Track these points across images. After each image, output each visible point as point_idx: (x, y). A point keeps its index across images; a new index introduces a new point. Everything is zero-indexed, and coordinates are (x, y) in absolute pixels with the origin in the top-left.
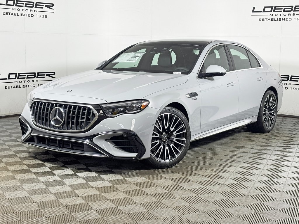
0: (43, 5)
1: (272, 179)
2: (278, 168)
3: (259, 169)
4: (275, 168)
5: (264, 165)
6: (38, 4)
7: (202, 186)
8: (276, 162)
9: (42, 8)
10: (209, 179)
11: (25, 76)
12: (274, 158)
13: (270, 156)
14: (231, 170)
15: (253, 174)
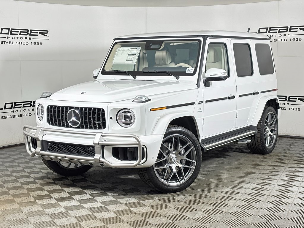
0: (38, 33)
1: (277, 206)
2: (283, 193)
3: (265, 195)
4: (281, 194)
5: (271, 191)
6: (32, 31)
7: (206, 215)
8: (283, 188)
9: (37, 35)
10: (214, 208)
11: (21, 105)
12: (281, 184)
13: (278, 181)
14: (237, 198)
15: (259, 201)
